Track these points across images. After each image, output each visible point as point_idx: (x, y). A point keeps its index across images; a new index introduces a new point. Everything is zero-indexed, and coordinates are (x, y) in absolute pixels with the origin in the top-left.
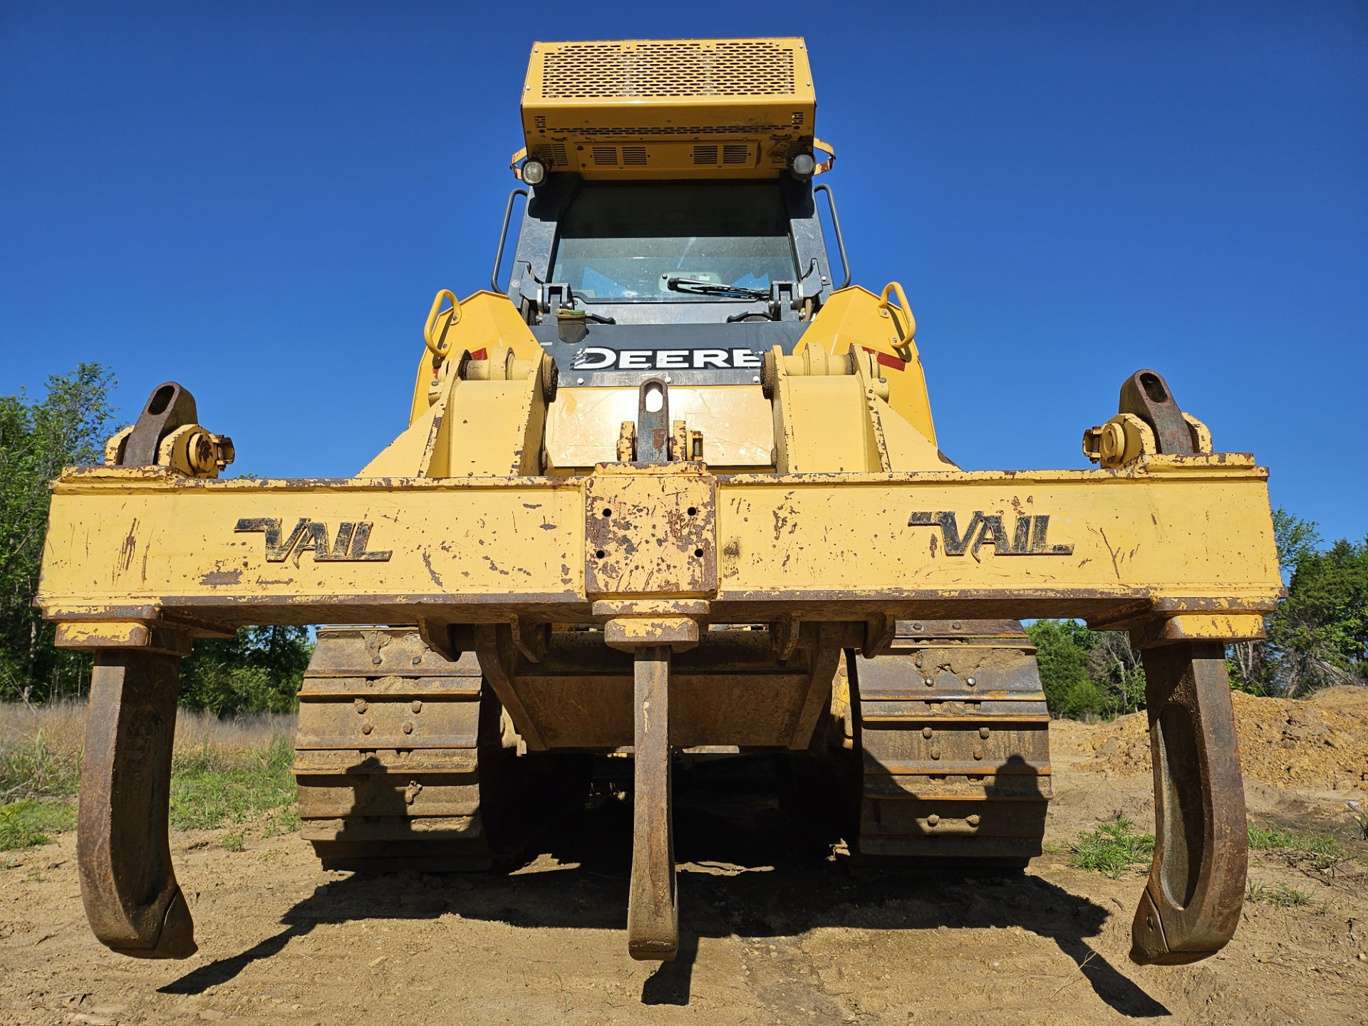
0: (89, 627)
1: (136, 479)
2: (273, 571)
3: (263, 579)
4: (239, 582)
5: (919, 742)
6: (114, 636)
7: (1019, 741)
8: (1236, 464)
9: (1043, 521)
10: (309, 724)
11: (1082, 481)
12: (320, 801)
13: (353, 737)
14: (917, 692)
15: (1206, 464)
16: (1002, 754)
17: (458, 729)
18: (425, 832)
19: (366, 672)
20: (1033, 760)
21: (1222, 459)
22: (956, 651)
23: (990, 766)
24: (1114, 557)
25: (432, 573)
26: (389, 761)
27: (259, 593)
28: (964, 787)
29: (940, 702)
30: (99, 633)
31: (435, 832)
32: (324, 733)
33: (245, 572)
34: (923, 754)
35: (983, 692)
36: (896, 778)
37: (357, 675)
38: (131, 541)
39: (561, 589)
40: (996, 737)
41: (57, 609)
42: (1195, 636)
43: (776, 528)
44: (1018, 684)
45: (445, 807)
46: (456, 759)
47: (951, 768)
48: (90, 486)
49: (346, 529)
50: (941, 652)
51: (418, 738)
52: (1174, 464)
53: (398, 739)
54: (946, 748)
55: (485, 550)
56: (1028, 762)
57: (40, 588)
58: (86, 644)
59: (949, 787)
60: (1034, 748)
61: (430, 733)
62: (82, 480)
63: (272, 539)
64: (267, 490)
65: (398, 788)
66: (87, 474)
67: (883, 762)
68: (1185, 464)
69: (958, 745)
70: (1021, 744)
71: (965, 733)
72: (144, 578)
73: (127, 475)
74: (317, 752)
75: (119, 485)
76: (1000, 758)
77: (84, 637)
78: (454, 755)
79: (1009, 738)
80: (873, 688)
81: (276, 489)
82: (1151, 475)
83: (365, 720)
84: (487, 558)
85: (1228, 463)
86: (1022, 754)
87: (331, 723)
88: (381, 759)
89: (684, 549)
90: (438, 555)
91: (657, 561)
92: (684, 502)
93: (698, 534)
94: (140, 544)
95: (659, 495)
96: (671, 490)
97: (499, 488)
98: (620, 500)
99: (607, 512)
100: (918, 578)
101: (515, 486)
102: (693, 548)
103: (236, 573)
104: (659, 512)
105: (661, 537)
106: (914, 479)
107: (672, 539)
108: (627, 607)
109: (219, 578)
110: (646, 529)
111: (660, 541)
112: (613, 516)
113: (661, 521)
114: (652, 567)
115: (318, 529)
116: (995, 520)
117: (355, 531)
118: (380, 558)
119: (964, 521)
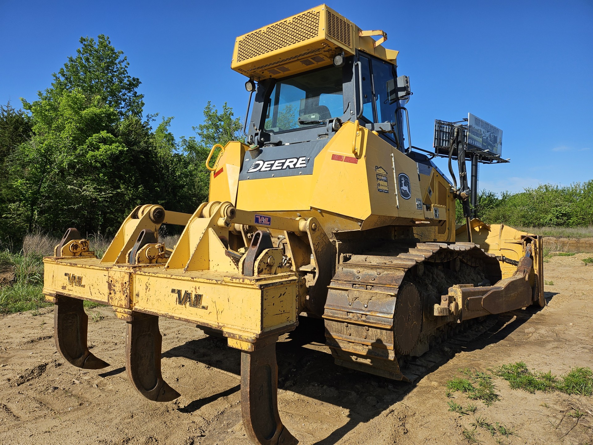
2: (70, 287)
3: (68, 289)
4: (66, 289)
5: (344, 328)
7: (381, 334)
8: (247, 283)
9: (202, 295)
11: (209, 283)
14: (344, 308)
15: (239, 282)
16: (374, 338)
20: (387, 343)
21: (243, 281)
22: (361, 292)
23: (369, 342)
24: (217, 312)
25: (91, 292)
27: (68, 293)
28: (360, 348)
29: (353, 313)
34: (345, 333)
35: (369, 311)
36: (337, 340)
40: (372, 331)
42: (231, 346)
43: (146, 289)
44: (384, 310)
47: (355, 340)
49: (78, 278)
50: (356, 292)
52: (230, 281)
54: (354, 332)
55: (98, 287)
56: (384, 343)
59: (355, 347)
60: (387, 338)
63: (69, 278)
67: (331, 333)
68: (233, 282)
69: (358, 331)
70: (382, 335)
71: (360, 327)
72: (55, 285)
76: (373, 339)
79: (377, 332)
80: (330, 304)
82: (227, 284)
85: (245, 283)
86: (382, 339)
89: (124, 295)
90: (92, 287)
91: (119, 297)
92: (124, 280)
93: (126, 291)
94: (54, 277)
95: (120, 277)
96: (122, 276)
97: (98, 269)
98: (114, 278)
99: (111, 281)
100: (173, 311)
101: (101, 270)
102: (125, 294)
103: (66, 287)
104: (120, 283)
105: (120, 290)
106: (172, 277)
107: (122, 291)
108: (116, 310)
109: (64, 288)
110: (118, 287)
111: (120, 292)
112: (112, 283)
113: (120, 285)
114: (118, 299)
115: (75, 277)
116: (189, 294)
117: (80, 279)
118: (84, 286)
119: (183, 293)
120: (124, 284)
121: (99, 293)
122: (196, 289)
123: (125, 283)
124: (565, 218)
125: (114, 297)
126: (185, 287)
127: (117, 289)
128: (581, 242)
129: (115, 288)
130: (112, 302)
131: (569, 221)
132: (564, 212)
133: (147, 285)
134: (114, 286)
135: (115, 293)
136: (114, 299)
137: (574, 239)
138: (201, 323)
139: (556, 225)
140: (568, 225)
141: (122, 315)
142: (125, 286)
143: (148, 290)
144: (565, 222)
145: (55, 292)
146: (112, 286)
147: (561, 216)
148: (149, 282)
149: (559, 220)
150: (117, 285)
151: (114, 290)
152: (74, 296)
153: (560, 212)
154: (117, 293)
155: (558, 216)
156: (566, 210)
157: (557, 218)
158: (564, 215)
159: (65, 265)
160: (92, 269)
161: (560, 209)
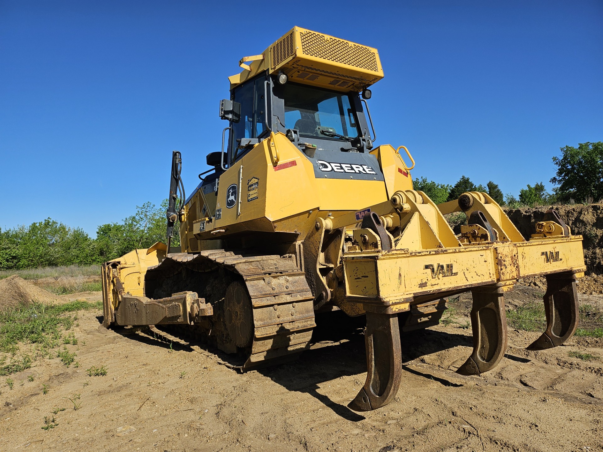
0: (398, 306)
1: (403, 254)
2: (434, 281)
3: (432, 284)
4: (427, 286)
6: (405, 308)
9: (558, 252)
10: (258, 317)
12: (260, 346)
13: (275, 320)
15: (577, 238)
17: (308, 311)
18: (293, 350)
19: (273, 294)
24: (567, 260)
25: (466, 278)
26: (287, 326)
27: (432, 289)
30: (401, 308)
31: (297, 349)
32: (264, 320)
33: (428, 282)
37: (270, 295)
38: (400, 275)
39: (490, 280)
41: (392, 302)
43: (523, 258)
45: (301, 340)
46: (309, 322)
48: (389, 257)
49: (448, 266)
51: (296, 317)
53: (290, 318)
55: (475, 270)
57: (380, 294)
58: (399, 312)
59: (428, 309)
61: (299, 314)
62: (388, 255)
63: (433, 271)
64: (431, 255)
65: (288, 336)
66: (390, 253)
72: (406, 287)
73: (400, 253)
74: (263, 328)
75: (396, 256)
77: (397, 310)
78: (308, 321)
81: (433, 254)
83: (278, 313)
84: (475, 272)
85: (580, 237)
87: (266, 316)
88: (285, 326)
89: (514, 266)
90: (466, 272)
91: (510, 270)
92: (513, 253)
93: (516, 262)
94: (402, 276)
95: (509, 251)
96: (511, 250)
97: (476, 250)
98: (503, 253)
99: (501, 257)
100: (543, 269)
101: (480, 250)
102: (516, 266)
103: (426, 283)
104: (510, 256)
105: (510, 263)
106: (543, 243)
107: (512, 264)
108: (505, 284)
109: (422, 285)
110: (508, 262)
111: (510, 265)
112: (502, 258)
113: (510, 259)
114: (510, 272)
115: (442, 267)
116: (552, 253)
117: (450, 267)
118: (456, 274)
119: (548, 254)
120: (514, 257)
121: (477, 275)
122: (554, 248)
123: (515, 255)
124: (15, 261)
125: (505, 271)
126: (548, 248)
127: (508, 263)
128: (38, 283)
129: (505, 263)
130: (504, 277)
131: (19, 264)
132: (14, 255)
133: (523, 254)
134: (504, 261)
135: (506, 268)
136: (506, 274)
137: (32, 280)
138: (563, 270)
139: (7, 269)
140: (18, 268)
141: (508, 288)
142: (515, 258)
143: (524, 258)
144: (15, 265)
145: (412, 295)
146: (503, 262)
147: (11, 259)
148: (524, 251)
149: (9, 263)
150: (507, 259)
151: (505, 265)
152: (446, 289)
153: (10, 254)
154: (508, 267)
155: (8, 258)
156: (16, 253)
157: (7, 261)
158: (14, 258)
159: (427, 255)
160: (469, 251)
161: (9, 251)
